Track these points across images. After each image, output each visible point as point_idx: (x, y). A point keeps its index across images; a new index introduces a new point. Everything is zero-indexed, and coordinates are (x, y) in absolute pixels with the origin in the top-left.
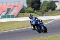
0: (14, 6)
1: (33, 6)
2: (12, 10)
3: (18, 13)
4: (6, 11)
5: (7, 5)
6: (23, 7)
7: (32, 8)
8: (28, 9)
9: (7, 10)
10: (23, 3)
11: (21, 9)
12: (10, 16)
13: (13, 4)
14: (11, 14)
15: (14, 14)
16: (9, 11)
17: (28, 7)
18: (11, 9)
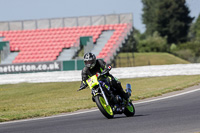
0: (101, 29)
1: (164, 29)
2: (95, 43)
3: (114, 52)
4: (74, 47)
5: (78, 25)
6: (132, 33)
7: (162, 35)
8: (148, 40)
9: (79, 42)
10: (132, 20)
11: (126, 41)
13: (98, 23)
15: (103, 57)
16: (85, 47)
17: (147, 32)
18: (93, 40)
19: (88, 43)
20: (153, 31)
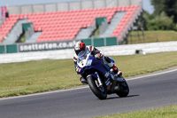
0: (114, 10)
1: (171, 10)
2: (109, 23)
3: (126, 31)
4: (91, 27)
5: (93, 7)
6: (142, 13)
7: (169, 14)
8: (157, 19)
9: (95, 22)
10: (142, 2)
11: (137, 20)
12: (103, 39)
13: (111, 5)
14: (108, 33)
15: (117, 35)
16: (100, 27)
17: (155, 13)
18: (107, 21)
19: (103, 23)
20: (160, 12)
